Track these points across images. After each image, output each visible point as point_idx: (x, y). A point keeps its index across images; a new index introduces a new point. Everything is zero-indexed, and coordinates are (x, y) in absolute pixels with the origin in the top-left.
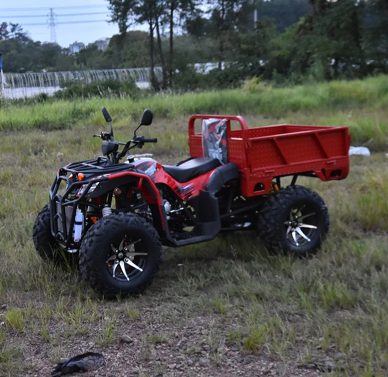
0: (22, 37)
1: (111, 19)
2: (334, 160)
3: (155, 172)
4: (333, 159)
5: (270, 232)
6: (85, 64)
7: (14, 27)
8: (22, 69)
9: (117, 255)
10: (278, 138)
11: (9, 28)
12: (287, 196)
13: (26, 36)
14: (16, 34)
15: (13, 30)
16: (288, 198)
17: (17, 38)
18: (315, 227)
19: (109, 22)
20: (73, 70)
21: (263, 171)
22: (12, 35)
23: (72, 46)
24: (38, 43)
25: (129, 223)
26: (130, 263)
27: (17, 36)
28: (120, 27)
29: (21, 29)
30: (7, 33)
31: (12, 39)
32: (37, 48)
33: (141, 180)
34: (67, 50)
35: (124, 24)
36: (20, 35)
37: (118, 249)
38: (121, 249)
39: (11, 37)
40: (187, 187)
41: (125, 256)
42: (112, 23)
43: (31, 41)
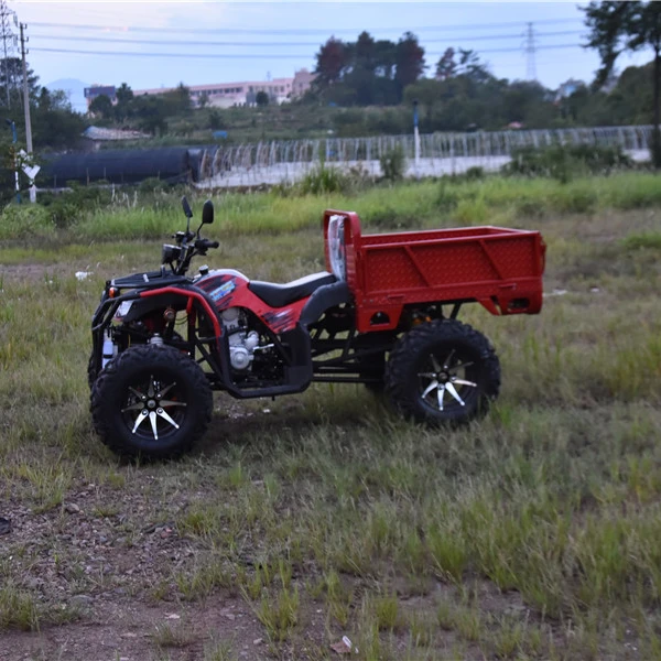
0: (479, 72)
1: (588, 42)
2: (514, 282)
3: (233, 291)
4: (510, 282)
5: (394, 387)
6: (575, 118)
7: (466, 55)
8: (473, 125)
9: (146, 403)
10: (412, 247)
11: (457, 58)
12: (422, 334)
13: (486, 70)
14: (468, 67)
15: (463, 61)
16: (423, 337)
17: (469, 74)
18: (475, 385)
19: (586, 46)
20: (554, 127)
21: (386, 294)
22: (461, 69)
23: (564, 86)
24: (504, 82)
25: (157, 359)
26: (165, 415)
27: (471, 70)
28: (602, 55)
29: (477, 59)
30: (453, 65)
31: (461, 77)
32: (502, 89)
33: (190, 299)
34: (554, 93)
35: (609, 49)
36: (476, 68)
37: (146, 394)
38: (151, 395)
39: (459, 72)
40: (283, 314)
41: (158, 406)
42: (589, 49)
43: (493, 80)
